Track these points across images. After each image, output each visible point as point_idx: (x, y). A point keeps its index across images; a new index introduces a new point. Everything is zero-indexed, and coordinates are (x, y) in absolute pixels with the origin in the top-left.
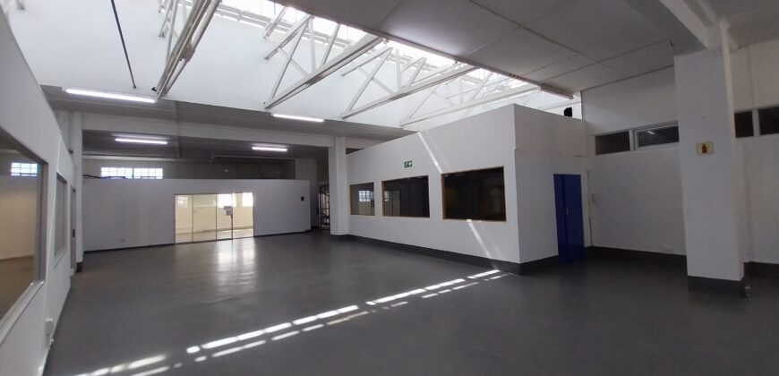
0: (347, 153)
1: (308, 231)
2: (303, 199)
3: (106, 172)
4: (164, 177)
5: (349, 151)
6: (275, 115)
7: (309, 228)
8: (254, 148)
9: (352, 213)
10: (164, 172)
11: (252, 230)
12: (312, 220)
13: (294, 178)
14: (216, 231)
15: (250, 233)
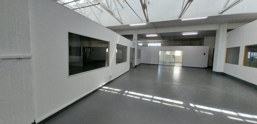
0: (227, 32)
1: (205, 68)
2: (204, 54)
3: (149, 45)
4: (161, 46)
5: (229, 30)
6: (182, 20)
7: (207, 67)
8: (183, 34)
9: (226, 62)
10: (161, 44)
11: (181, 64)
12: (208, 63)
13: (203, 45)
14: (175, 63)
15: (181, 65)
